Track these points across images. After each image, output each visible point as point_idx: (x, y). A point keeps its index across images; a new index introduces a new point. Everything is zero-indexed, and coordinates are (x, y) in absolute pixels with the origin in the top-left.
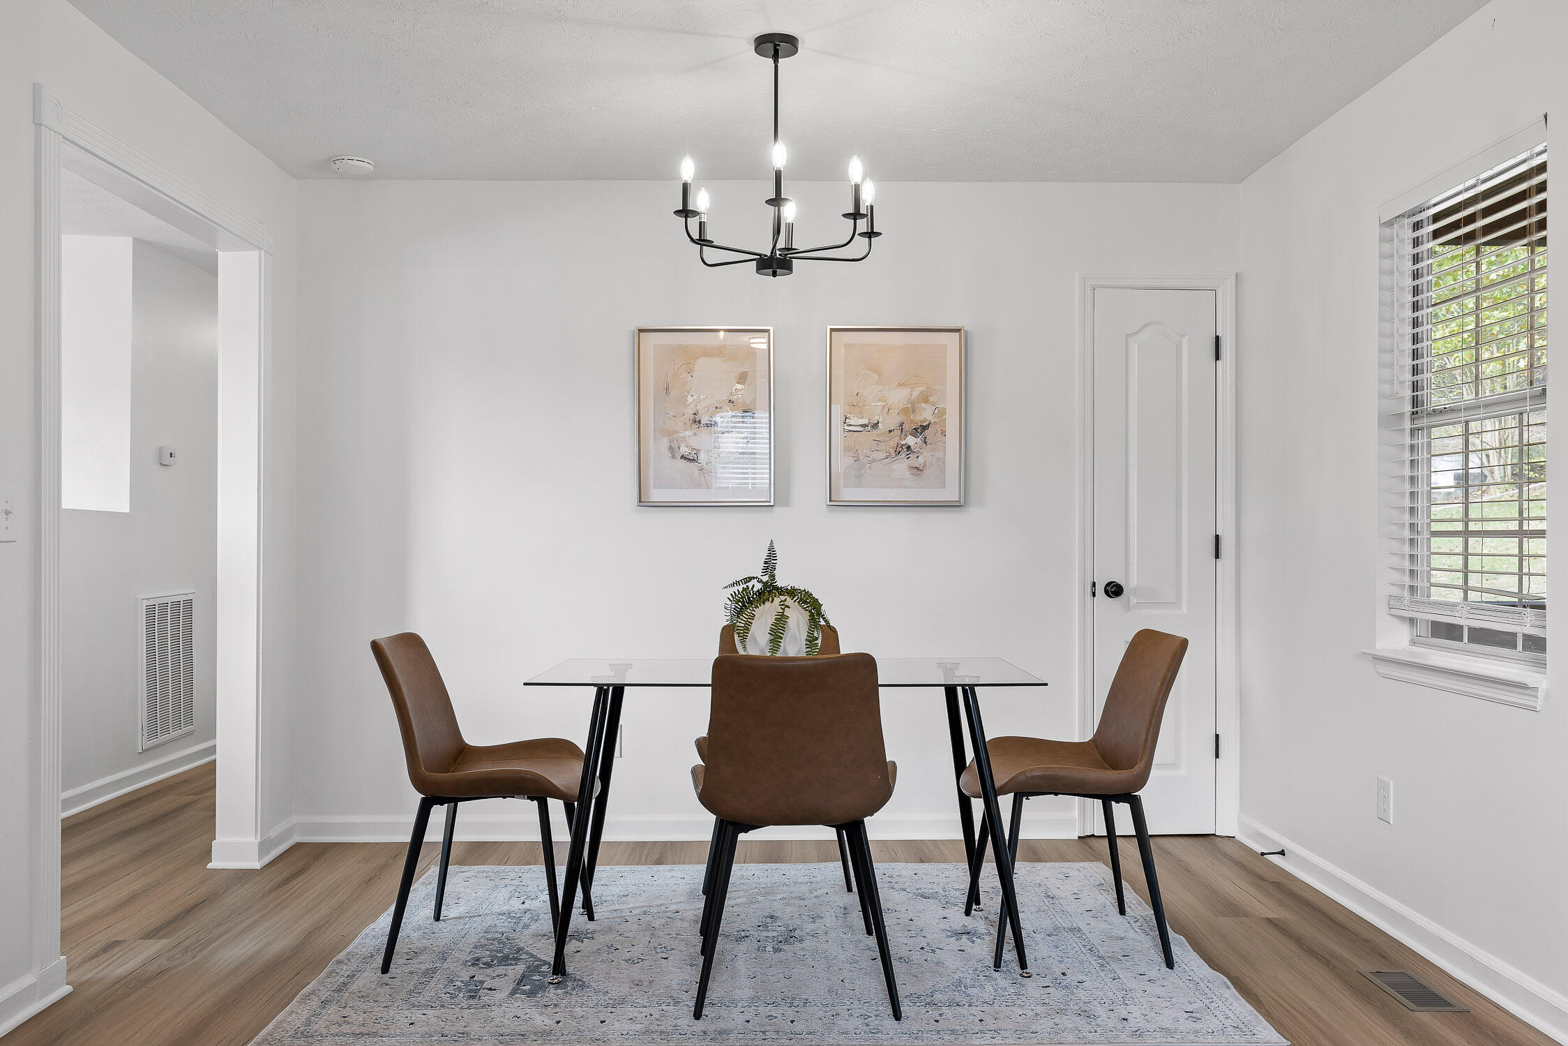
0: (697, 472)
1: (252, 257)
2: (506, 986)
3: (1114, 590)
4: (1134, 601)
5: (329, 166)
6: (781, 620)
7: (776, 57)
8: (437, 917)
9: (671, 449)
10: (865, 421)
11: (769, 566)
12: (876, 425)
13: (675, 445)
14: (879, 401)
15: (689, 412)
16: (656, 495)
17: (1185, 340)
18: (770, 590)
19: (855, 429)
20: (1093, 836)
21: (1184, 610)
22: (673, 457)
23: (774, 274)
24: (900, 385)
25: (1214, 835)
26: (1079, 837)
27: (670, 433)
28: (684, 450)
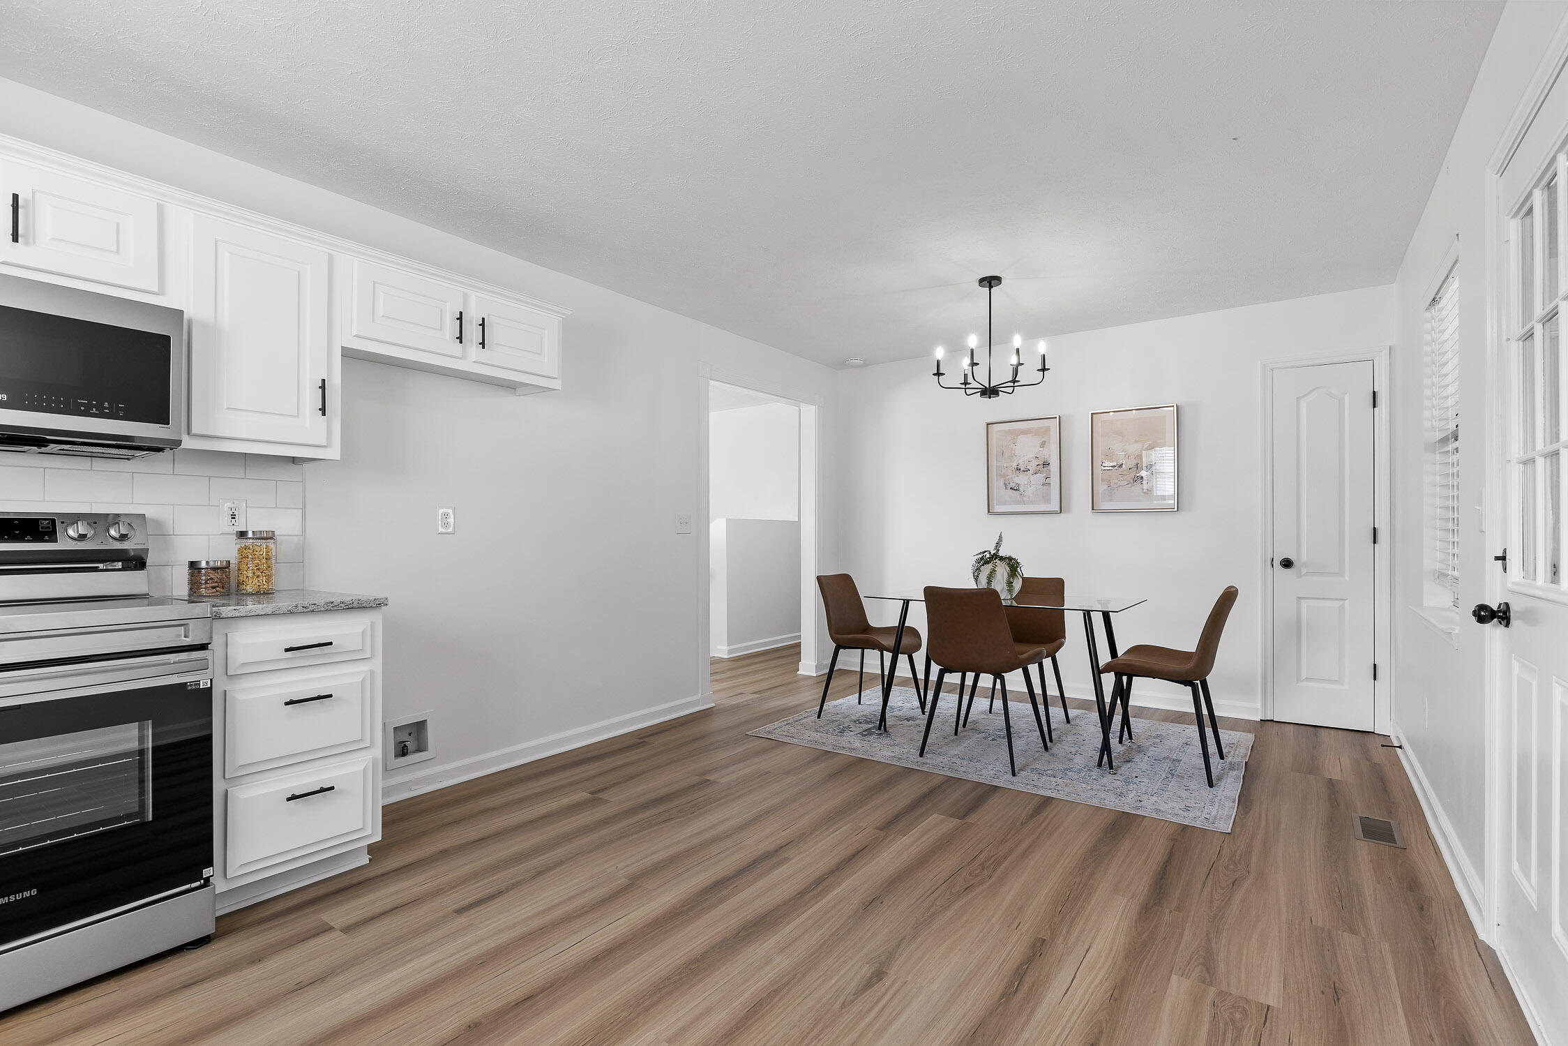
0: (1018, 496)
1: (813, 408)
2: (858, 730)
3: (1287, 564)
4: (1304, 571)
5: (843, 365)
6: (993, 572)
7: (991, 287)
8: (860, 703)
9: (1005, 484)
10: (1114, 464)
11: (998, 545)
12: (1121, 465)
13: (1007, 482)
14: (1122, 451)
15: (1014, 465)
16: (997, 509)
17: (1347, 397)
18: (995, 556)
19: (1108, 468)
20: (1273, 720)
21: (1347, 578)
22: (1006, 489)
23: (990, 397)
24: (1136, 441)
25: (1373, 733)
26: (1261, 720)
27: (1003, 476)
28: (1012, 485)
